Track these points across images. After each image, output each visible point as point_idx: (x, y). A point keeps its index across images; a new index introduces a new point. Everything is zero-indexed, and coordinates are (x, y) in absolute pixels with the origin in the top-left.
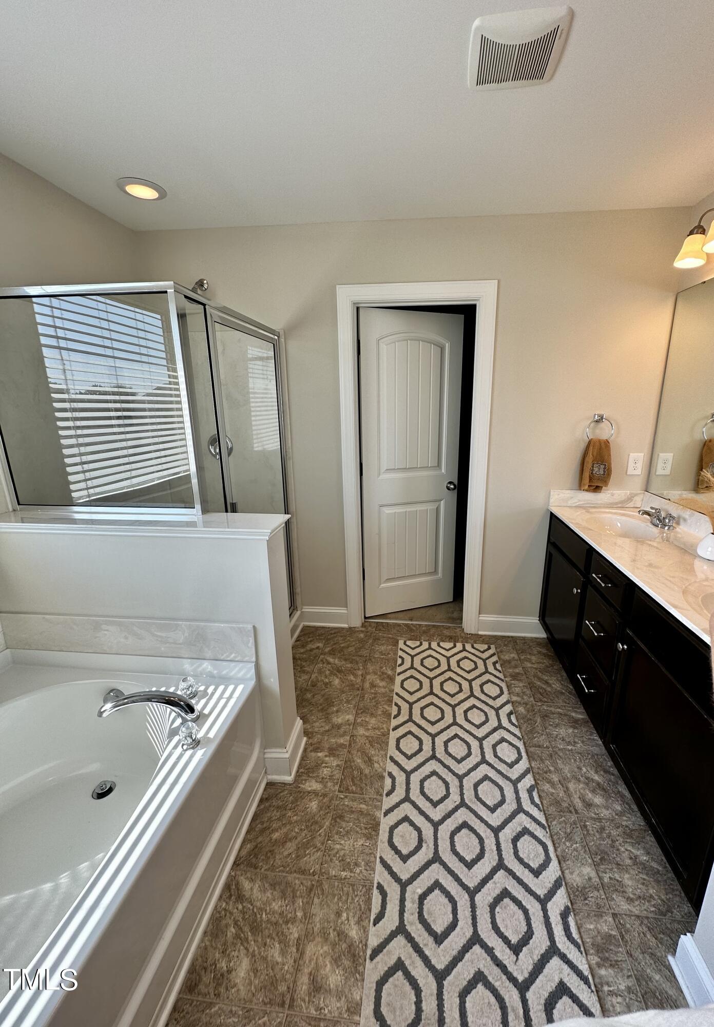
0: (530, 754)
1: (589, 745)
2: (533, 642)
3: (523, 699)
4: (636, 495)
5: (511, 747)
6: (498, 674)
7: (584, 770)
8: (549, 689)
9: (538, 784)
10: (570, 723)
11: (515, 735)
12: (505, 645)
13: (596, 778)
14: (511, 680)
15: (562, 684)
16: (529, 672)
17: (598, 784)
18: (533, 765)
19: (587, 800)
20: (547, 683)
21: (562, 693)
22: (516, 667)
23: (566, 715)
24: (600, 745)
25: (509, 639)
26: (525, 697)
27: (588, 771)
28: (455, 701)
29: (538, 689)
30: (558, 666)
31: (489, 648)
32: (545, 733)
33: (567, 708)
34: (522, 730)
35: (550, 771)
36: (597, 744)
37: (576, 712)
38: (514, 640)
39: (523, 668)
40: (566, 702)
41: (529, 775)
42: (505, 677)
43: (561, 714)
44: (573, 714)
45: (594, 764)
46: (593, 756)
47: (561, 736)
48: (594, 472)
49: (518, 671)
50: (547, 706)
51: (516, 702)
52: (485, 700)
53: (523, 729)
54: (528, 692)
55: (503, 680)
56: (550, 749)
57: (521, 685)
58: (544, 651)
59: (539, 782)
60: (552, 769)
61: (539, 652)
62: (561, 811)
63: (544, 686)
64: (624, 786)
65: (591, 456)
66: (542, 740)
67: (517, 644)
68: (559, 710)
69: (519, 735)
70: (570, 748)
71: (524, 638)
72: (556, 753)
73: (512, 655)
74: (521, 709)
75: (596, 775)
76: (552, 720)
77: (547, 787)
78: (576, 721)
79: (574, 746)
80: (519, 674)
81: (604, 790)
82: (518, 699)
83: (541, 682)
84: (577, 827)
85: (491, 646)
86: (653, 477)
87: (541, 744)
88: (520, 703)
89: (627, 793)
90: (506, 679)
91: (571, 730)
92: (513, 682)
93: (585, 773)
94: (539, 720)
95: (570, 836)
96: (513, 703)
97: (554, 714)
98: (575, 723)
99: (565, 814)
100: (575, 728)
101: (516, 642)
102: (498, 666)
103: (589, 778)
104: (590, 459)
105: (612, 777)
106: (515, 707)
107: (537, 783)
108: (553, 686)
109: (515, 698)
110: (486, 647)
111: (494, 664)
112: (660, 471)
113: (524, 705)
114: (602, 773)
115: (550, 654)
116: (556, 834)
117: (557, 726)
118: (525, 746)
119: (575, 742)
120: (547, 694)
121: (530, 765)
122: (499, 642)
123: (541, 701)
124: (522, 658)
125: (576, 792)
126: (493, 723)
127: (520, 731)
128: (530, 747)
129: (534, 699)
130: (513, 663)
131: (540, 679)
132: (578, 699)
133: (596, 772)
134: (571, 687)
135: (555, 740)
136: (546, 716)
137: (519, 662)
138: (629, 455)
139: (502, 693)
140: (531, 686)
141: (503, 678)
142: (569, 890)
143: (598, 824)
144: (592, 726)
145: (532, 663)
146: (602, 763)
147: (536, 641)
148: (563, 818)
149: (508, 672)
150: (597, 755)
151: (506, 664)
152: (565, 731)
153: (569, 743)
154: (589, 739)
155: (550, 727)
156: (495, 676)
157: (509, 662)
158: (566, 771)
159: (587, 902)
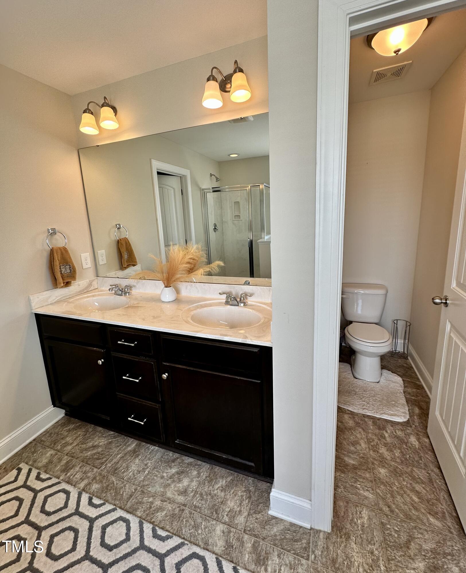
0: (131, 510)
1: (153, 457)
2: (57, 428)
3: (88, 477)
4: (93, 281)
5: (115, 525)
6: (50, 483)
7: (165, 474)
8: (100, 450)
9: (154, 522)
10: (132, 457)
11: (109, 512)
12: (33, 453)
13: (174, 471)
14: (66, 474)
15: (105, 437)
16: (74, 453)
17: (178, 473)
18: (139, 515)
19: (182, 490)
20: (94, 447)
21: (110, 443)
22: (60, 460)
23: (126, 454)
24: (158, 450)
25: (34, 444)
26: (89, 475)
27: (167, 473)
28: (26, 560)
29: (93, 458)
30: (91, 427)
31: (19, 470)
32: (126, 483)
33: (122, 449)
34: (110, 501)
35: (152, 503)
36: (156, 451)
37: (129, 445)
38: (38, 441)
39: (67, 455)
40: (118, 446)
41: (144, 525)
42: (59, 478)
43: (123, 457)
44: (129, 449)
45: (166, 465)
46: (161, 461)
47: (136, 472)
48: (63, 272)
49: (65, 462)
50: (110, 462)
51: (86, 486)
52: (58, 518)
53: (110, 499)
54: (88, 468)
55: (59, 483)
56: (139, 488)
57: (77, 469)
58: (72, 426)
59: (153, 520)
60: (151, 499)
61: (69, 431)
62: (179, 518)
63: (94, 452)
64: (187, 458)
65: (57, 261)
66: (128, 489)
67: (44, 441)
68: (119, 455)
69: (111, 507)
70: (146, 472)
71: (46, 432)
72: (144, 486)
73: (48, 454)
74: (95, 487)
75: (172, 469)
76: (121, 468)
77: (160, 515)
78: (134, 451)
79: (148, 468)
80: (68, 462)
81: (182, 472)
82: (85, 482)
83: (89, 451)
84: (194, 514)
85: (20, 466)
86: (98, 266)
87: (130, 493)
88: (89, 484)
89: (191, 460)
90: (61, 478)
91: (137, 461)
92: (69, 474)
93: (167, 476)
94: (114, 479)
95: (196, 526)
96: (84, 490)
97: (118, 462)
98: (135, 453)
99: (182, 516)
100: (138, 456)
101: (42, 441)
102: (43, 476)
103: (171, 476)
104: (57, 263)
105: (178, 460)
106: (89, 491)
107: (152, 523)
108: (100, 444)
109: (82, 485)
110: (15, 472)
111: (38, 478)
112: (101, 263)
113: (94, 481)
114: (173, 464)
115: (78, 424)
116: (191, 536)
117: (127, 467)
118: (123, 509)
119: (146, 465)
120: (102, 454)
121: (138, 517)
122: (25, 455)
123: (102, 464)
124: (59, 447)
125: (174, 494)
126: (83, 525)
127: (111, 503)
128: (126, 505)
129: (96, 468)
130: (55, 460)
131: (86, 450)
132: (123, 436)
133: (171, 467)
134: (112, 433)
135: (135, 478)
136: (116, 470)
137: (59, 453)
138: (80, 255)
139: (67, 493)
140: (86, 461)
141: (57, 480)
142: (225, 557)
143: (198, 496)
144: (144, 443)
145: (71, 444)
146: (168, 459)
147: (58, 426)
148: (184, 520)
149: (57, 471)
150: (162, 457)
151: (50, 467)
152: (135, 465)
153: (144, 470)
154: (150, 453)
155: (125, 474)
156: (49, 487)
157: (50, 462)
158: (159, 489)
159: (234, 547)
